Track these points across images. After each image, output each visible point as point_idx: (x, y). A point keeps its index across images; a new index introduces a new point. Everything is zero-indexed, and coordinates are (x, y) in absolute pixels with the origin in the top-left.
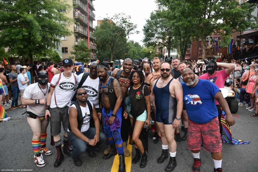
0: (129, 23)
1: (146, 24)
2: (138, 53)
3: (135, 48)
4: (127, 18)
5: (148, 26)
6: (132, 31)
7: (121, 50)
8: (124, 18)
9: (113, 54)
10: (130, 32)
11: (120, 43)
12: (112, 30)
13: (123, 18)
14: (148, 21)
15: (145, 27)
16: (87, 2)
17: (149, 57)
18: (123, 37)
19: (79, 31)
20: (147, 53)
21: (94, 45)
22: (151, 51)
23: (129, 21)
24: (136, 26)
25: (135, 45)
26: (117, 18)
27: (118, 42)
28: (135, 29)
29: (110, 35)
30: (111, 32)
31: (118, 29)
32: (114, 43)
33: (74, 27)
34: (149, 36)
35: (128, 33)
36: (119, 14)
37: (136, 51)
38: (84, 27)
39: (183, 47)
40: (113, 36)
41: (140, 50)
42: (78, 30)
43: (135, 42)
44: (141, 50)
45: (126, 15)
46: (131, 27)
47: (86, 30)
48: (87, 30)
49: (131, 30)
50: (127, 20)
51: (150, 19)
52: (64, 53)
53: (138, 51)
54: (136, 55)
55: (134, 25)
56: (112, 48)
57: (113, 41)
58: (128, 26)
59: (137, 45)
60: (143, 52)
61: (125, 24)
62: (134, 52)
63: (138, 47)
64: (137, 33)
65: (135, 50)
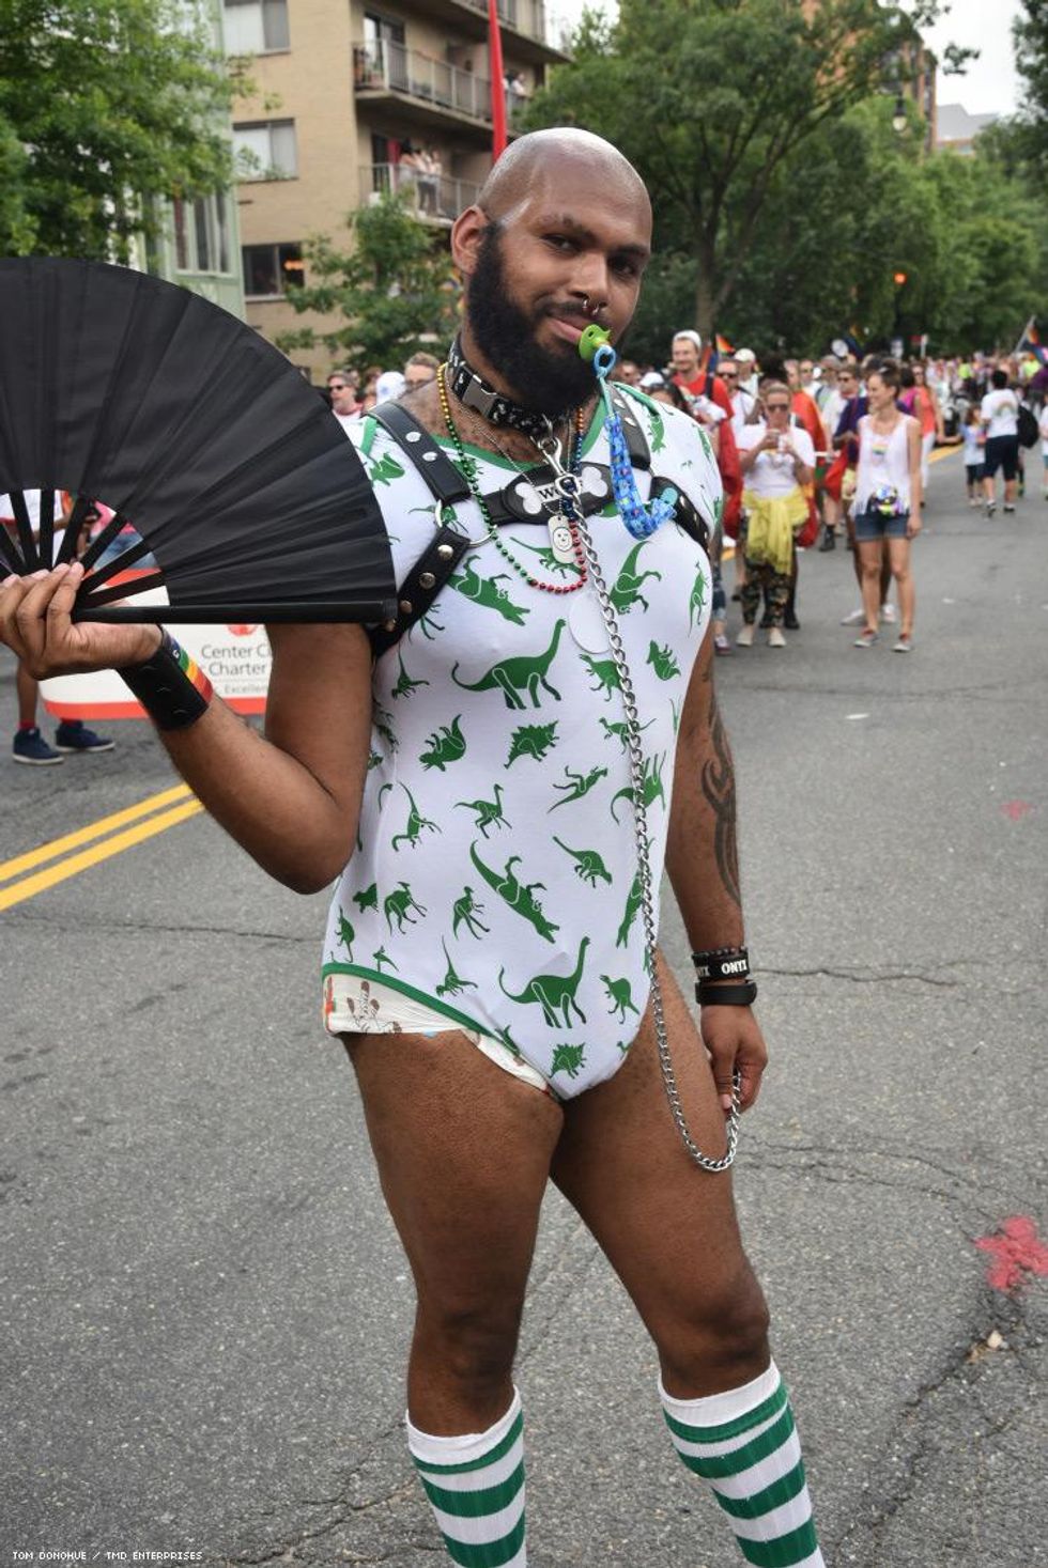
7: (813, 246)
12: (692, 61)
18: (813, 115)
19: (400, 86)
33: (358, 55)
37: (1029, 243)
38: (454, 43)
40: (700, 121)
42: (386, 82)
47: (469, 67)
48: (481, 70)
52: (271, 297)
54: (1025, 282)
62: (996, 251)
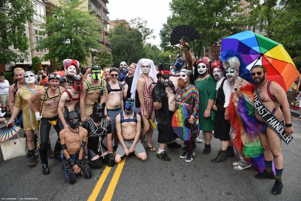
0: (146, 29)
1: (162, 29)
2: (156, 57)
3: (153, 52)
4: (143, 23)
5: (164, 30)
6: (149, 36)
8: (140, 23)
9: (129, 59)
10: (147, 37)
11: (136, 48)
12: (128, 36)
13: (138, 23)
14: (165, 25)
15: (161, 32)
16: (102, 6)
17: (168, 61)
18: (139, 42)
20: (166, 58)
21: (109, 50)
22: (170, 55)
23: (145, 25)
24: (152, 31)
25: (152, 48)
26: (133, 23)
27: (135, 47)
28: (151, 34)
29: (127, 41)
30: (128, 38)
31: (134, 34)
32: (130, 49)
34: (165, 41)
35: (144, 38)
36: (135, 19)
39: (197, 53)
40: (129, 42)
41: (158, 54)
43: (152, 45)
44: (160, 54)
45: (142, 20)
46: (147, 32)
49: (147, 35)
50: (143, 25)
51: (166, 23)
53: (156, 55)
55: (150, 30)
56: (129, 54)
57: (129, 47)
58: (144, 32)
59: (154, 48)
60: (161, 56)
61: (142, 30)
62: (151, 56)
63: (157, 51)
64: (153, 38)
65: (152, 54)
